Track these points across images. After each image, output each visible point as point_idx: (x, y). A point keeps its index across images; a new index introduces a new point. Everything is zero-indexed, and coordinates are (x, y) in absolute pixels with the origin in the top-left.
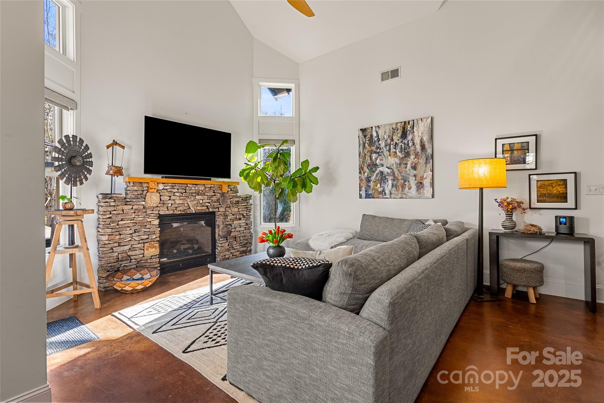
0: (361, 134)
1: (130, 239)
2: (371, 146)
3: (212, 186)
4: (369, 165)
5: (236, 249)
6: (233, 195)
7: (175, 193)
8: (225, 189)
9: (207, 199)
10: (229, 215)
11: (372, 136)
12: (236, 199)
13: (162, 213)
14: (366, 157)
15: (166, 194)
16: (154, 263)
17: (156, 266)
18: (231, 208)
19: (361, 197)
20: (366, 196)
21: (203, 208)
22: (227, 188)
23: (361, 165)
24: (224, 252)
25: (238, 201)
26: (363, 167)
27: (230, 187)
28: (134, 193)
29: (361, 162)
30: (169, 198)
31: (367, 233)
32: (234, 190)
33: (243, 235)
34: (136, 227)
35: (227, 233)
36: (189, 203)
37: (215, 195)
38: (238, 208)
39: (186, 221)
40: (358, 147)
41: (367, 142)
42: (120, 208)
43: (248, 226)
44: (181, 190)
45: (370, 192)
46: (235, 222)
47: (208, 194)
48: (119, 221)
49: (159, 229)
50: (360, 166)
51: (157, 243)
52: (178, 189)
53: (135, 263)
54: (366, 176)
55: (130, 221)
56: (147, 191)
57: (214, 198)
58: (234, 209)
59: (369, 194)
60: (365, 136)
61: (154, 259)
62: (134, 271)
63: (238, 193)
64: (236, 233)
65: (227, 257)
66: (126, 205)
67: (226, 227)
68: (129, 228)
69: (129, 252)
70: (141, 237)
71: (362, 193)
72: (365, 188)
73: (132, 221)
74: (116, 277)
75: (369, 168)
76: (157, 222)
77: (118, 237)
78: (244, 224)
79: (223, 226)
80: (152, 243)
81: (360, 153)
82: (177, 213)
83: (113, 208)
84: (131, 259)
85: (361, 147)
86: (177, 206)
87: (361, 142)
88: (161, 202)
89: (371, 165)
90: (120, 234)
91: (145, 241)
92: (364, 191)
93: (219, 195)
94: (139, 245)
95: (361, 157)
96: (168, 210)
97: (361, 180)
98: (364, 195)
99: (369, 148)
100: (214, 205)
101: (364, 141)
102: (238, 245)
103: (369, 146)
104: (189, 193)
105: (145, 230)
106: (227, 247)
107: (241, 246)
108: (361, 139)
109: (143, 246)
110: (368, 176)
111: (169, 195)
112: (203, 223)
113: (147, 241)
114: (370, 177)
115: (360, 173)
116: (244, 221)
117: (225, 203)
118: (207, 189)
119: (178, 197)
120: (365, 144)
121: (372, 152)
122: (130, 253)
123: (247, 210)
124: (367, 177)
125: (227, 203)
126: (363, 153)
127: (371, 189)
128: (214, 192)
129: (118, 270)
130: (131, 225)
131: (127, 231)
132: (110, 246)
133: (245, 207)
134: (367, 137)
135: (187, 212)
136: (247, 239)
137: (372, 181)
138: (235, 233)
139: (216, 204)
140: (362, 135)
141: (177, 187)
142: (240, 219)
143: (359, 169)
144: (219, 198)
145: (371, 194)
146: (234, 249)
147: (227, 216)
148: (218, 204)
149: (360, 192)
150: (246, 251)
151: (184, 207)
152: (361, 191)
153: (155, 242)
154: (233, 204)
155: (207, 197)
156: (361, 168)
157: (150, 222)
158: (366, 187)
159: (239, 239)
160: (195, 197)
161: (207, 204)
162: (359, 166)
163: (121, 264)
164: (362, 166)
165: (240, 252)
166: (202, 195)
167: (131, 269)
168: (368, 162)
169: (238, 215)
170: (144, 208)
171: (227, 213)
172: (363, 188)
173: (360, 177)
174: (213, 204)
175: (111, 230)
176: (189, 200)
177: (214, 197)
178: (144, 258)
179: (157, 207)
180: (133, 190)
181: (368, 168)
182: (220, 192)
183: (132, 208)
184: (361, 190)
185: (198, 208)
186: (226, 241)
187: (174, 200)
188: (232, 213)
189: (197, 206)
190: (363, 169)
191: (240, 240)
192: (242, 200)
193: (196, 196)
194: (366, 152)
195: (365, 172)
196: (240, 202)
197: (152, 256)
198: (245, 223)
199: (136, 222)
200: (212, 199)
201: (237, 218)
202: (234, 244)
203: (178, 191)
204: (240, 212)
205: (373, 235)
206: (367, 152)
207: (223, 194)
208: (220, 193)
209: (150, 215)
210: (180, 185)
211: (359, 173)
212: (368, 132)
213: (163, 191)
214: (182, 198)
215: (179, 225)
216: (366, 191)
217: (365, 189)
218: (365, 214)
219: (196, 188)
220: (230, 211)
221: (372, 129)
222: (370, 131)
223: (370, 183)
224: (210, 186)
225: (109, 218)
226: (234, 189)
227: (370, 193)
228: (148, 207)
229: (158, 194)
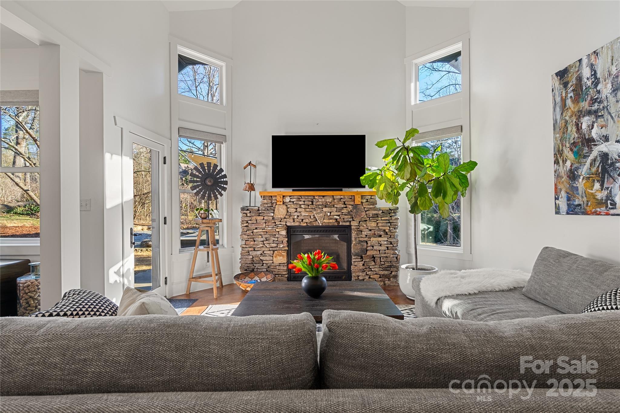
0: (557, 83)
1: (261, 245)
2: (578, 102)
3: (342, 197)
4: (574, 144)
5: (373, 271)
6: (368, 206)
7: (301, 205)
8: (358, 200)
9: (336, 212)
10: (364, 230)
11: (579, 79)
12: (373, 211)
13: (288, 224)
14: (567, 128)
15: (291, 206)
16: (281, 271)
17: (284, 273)
18: (367, 222)
19: (558, 212)
20: (568, 209)
21: (331, 221)
22: (360, 199)
23: (559, 146)
24: (357, 272)
25: (377, 214)
26: (562, 150)
27: (365, 198)
28: (265, 206)
29: (559, 139)
30: (295, 210)
31: (536, 287)
32: (371, 201)
33: (385, 255)
34: (267, 236)
35: (360, 251)
36: (315, 215)
37: (346, 207)
38: (377, 223)
39: (318, 233)
40: (552, 110)
41: (569, 95)
42: (254, 218)
43: (392, 245)
44: (307, 202)
45: (577, 200)
46: (371, 239)
47: (338, 206)
48: (254, 229)
49: (287, 239)
50: (556, 148)
51: (284, 252)
52: (304, 201)
53: (266, 267)
54: (569, 167)
55: (261, 230)
56: (275, 204)
57: (345, 211)
58: (371, 223)
59: (573, 205)
60: (565, 85)
61: (282, 267)
62: (264, 274)
63: (376, 204)
64: (374, 253)
65: (360, 278)
66: (259, 216)
67: (359, 243)
68: (261, 236)
69: (260, 256)
70: (270, 245)
71: (560, 203)
72: (567, 193)
73: (263, 230)
74: (249, 276)
75: (575, 150)
76: (284, 233)
77: (252, 243)
78: (385, 242)
79: (355, 242)
80: (280, 251)
81: (557, 122)
82: (303, 225)
83: (249, 219)
84: (263, 264)
85: (558, 109)
86: (303, 218)
87: (558, 99)
88: (288, 214)
89: (578, 142)
90: (255, 241)
91: (274, 249)
92: (565, 199)
93: (350, 207)
94: (269, 252)
95: (558, 129)
96: (294, 222)
97: (558, 176)
98: (564, 207)
99: (574, 108)
100: (344, 219)
101: (564, 95)
102: (376, 266)
103: (574, 103)
104: (316, 205)
105: (274, 239)
106: (362, 267)
107: (382, 268)
108: (557, 93)
109: (272, 253)
110: (573, 168)
111: (295, 207)
112: (336, 237)
113: (275, 249)
114: (577, 169)
115: (556, 162)
116: (386, 239)
117: (358, 216)
118: (336, 201)
119: (303, 209)
120: (565, 102)
121: (580, 114)
122: (261, 258)
123: (391, 225)
124: (571, 170)
125: (361, 216)
126: (562, 120)
127: (578, 194)
128: (345, 204)
129: (253, 271)
130: (262, 233)
131: (259, 239)
132: (247, 249)
133: (388, 221)
134: (569, 86)
135: (313, 224)
136: (390, 262)
137: (581, 177)
138: (372, 251)
139: (346, 217)
140: (560, 84)
141: (303, 200)
142: (380, 236)
143: (554, 155)
144: (351, 210)
145: (579, 205)
146: (371, 271)
147: (362, 231)
148: (349, 217)
149: (557, 202)
150: (390, 276)
151: (310, 219)
152: (558, 199)
153: (283, 251)
154: (370, 218)
155: (335, 209)
156: (558, 154)
157: (278, 232)
158: (568, 191)
159: (379, 260)
160: (322, 210)
161: (335, 217)
162: (554, 148)
163: (255, 266)
164: (559, 148)
165: (380, 276)
166: (330, 207)
167: (262, 272)
168: (573, 137)
169: (376, 230)
170: (273, 219)
171: (361, 227)
172: (563, 194)
173: (555, 172)
174: (342, 217)
175: (247, 236)
176: (315, 213)
177: (344, 209)
178: (273, 264)
179: (285, 218)
180: (264, 203)
181: (571, 150)
182: (352, 203)
183: (264, 219)
184: (558, 197)
185: (325, 221)
186: (360, 260)
187: (300, 212)
188: (368, 228)
189: (324, 219)
190: (561, 155)
191: (381, 261)
192: (383, 212)
193: (322, 208)
194: (567, 118)
195: (566, 160)
196: (380, 215)
197: (280, 264)
198: (387, 241)
199: (267, 231)
200: (342, 211)
201: (375, 234)
202: (371, 264)
203: (304, 203)
204: (380, 228)
205: (547, 294)
206: (571, 116)
207: (355, 206)
208: (352, 205)
209: (278, 225)
210: (306, 197)
211: (555, 164)
212: (572, 73)
213: (289, 203)
214: (308, 210)
215: (310, 237)
216: (569, 199)
217: (566, 195)
218: (547, 248)
219: (323, 200)
220: (365, 226)
221: (580, 65)
222: (577, 69)
223: (578, 181)
224: (339, 197)
225: (246, 226)
226: (371, 199)
227: (577, 203)
228: (276, 218)
229: (285, 206)
